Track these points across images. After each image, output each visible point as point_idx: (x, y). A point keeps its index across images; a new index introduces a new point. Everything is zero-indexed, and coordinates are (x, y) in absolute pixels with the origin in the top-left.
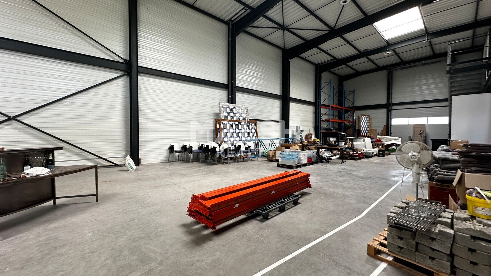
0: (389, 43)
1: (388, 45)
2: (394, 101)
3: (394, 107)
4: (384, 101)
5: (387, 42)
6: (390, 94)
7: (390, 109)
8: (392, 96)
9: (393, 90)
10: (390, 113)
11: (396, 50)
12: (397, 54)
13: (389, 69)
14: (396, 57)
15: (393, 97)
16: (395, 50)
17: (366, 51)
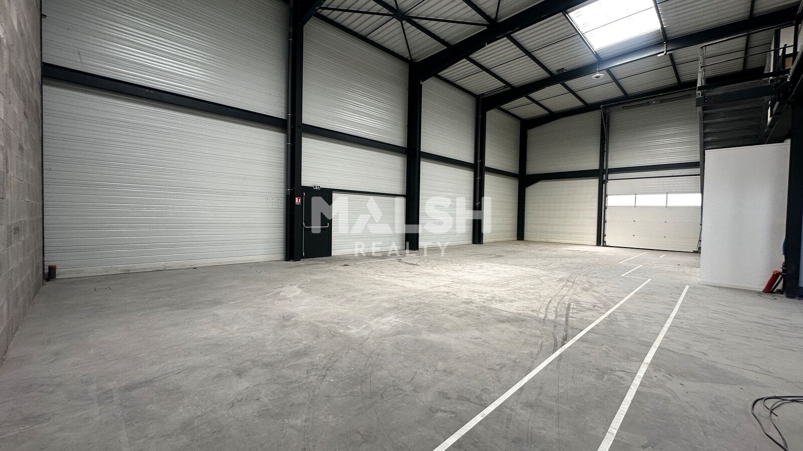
0: (601, 57)
1: (600, 60)
2: (612, 164)
3: (610, 176)
4: (595, 165)
5: (596, 55)
6: (605, 153)
7: (604, 179)
8: (607, 156)
9: (610, 146)
10: (604, 185)
11: (612, 70)
12: (616, 80)
13: (603, 107)
14: (614, 85)
15: (609, 158)
16: (610, 69)
17: (561, 72)
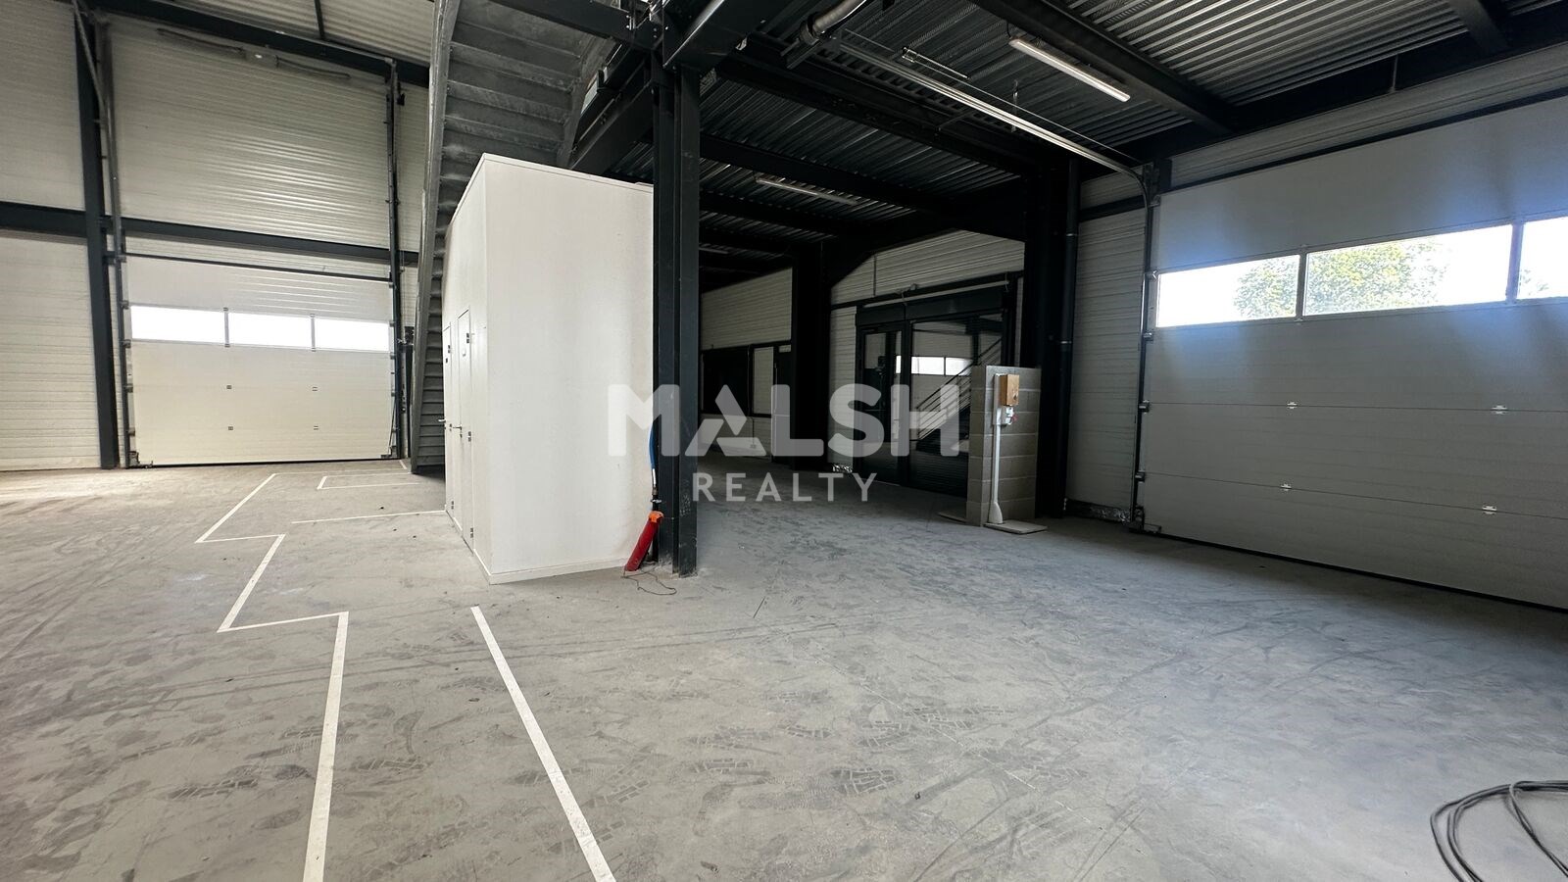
2: (135, 205)
3: (132, 243)
4: (66, 194)
6: (105, 163)
7: (110, 248)
8: (113, 174)
10: (111, 270)
15: (124, 182)
